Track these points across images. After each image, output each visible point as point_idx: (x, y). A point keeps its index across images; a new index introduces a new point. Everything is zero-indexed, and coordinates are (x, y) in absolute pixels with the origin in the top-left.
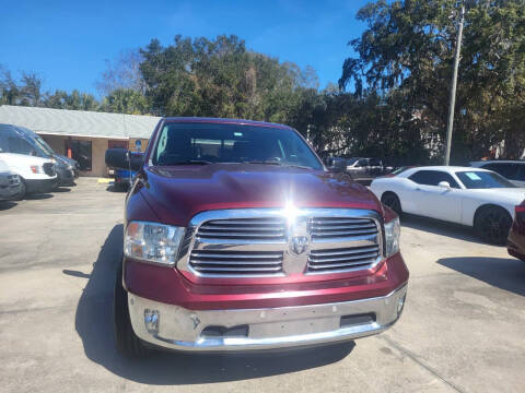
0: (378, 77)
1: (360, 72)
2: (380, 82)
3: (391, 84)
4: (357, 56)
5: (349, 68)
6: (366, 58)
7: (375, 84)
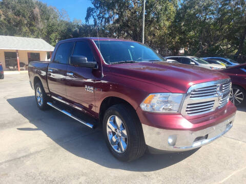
0: (103, 17)
1: (95, 14)
2: (104, 20)
3: (108, 21)
4: (93, 6)
5: (89, 12)
6: (97, 8)
7: (102, 21)
